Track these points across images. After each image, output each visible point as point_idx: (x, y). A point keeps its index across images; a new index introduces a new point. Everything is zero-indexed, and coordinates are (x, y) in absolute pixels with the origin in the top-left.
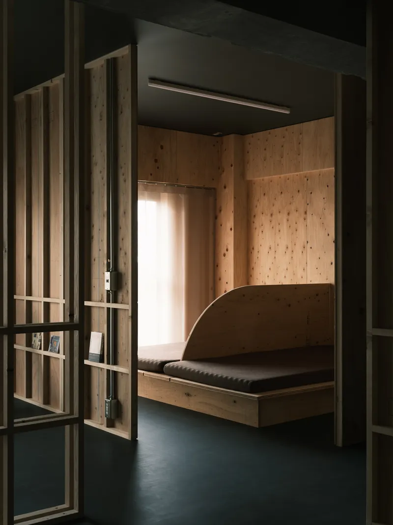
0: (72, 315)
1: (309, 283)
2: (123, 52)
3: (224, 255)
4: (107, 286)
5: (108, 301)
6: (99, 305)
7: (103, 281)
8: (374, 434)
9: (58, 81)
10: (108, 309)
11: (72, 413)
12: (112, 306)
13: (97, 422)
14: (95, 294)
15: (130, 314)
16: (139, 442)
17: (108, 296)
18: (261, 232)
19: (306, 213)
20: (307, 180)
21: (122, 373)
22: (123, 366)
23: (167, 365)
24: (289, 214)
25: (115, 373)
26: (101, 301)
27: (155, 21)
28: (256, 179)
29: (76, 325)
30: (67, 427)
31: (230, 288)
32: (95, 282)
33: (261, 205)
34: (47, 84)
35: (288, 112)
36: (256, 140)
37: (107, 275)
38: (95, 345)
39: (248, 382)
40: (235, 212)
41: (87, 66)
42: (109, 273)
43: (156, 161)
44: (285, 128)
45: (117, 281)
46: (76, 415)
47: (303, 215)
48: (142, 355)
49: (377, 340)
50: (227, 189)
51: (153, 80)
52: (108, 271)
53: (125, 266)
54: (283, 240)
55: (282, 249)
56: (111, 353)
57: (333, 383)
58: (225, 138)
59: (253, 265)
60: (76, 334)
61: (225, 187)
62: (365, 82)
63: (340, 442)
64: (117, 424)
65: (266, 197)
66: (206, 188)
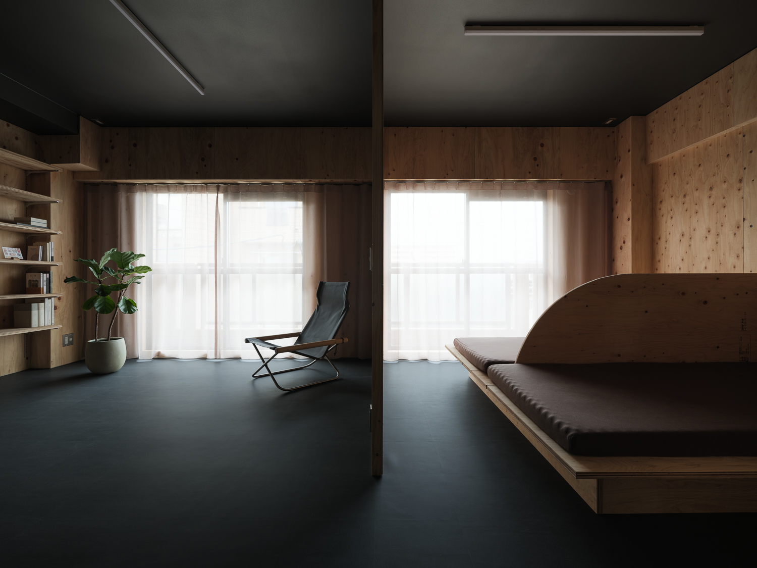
3: (621, 248)
18: (669, 217)
19: (741, 181)
20: (744, 136)
23: (491, 367)
24: (711, 189)
28: (661, 159)
35: (699, 33)
36: (662, 114)
39: (568, 430)
40: (634, 201)
44: (704, 81)
47: (736, 185)
50: (623, 178)
54: (703, 222)
55: (701, 232)
58: (622, 124)
59: (658, 258)
65: (677, 177)
66: (598, 181)
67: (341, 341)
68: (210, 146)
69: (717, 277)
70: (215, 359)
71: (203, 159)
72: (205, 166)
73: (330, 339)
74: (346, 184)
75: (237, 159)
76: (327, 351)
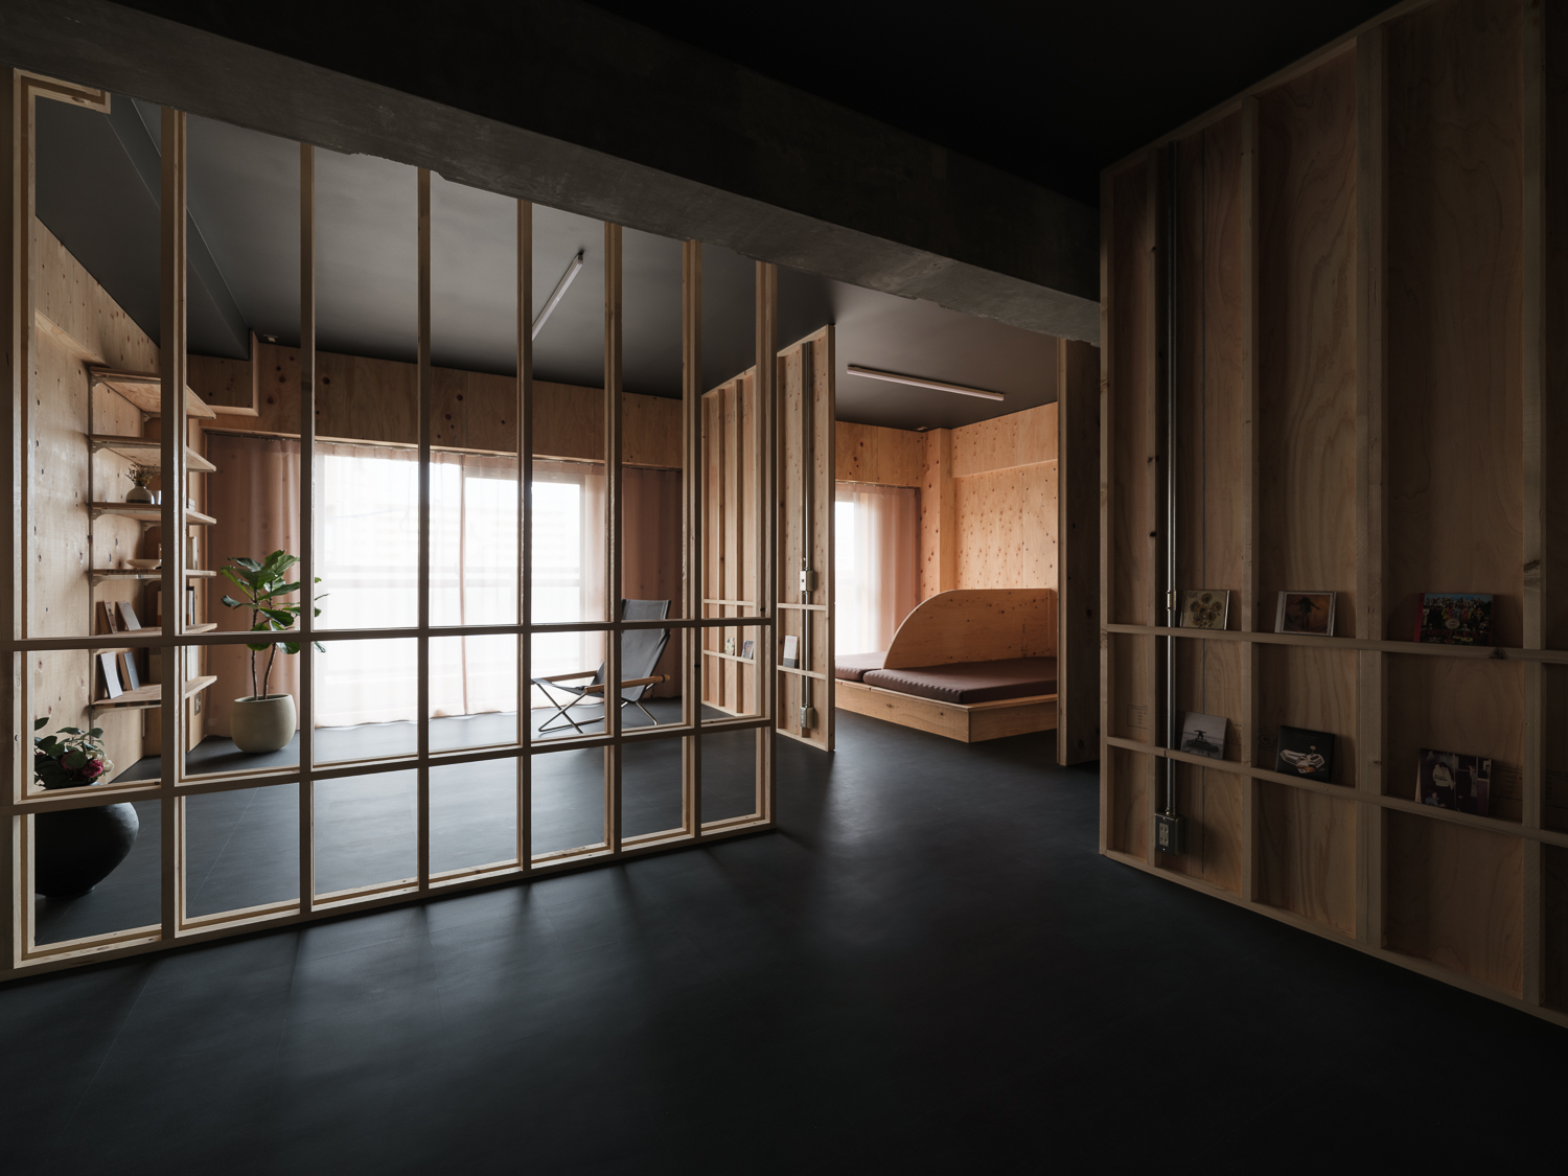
0: (763, 610)
1: (1025, 587)
2: (821, 333)
3: (930, 560)
4: (803, 587)
5: (804, 603)
6: (794, 607)
7: (799, 580)
8: (1110, 747)
9: (751, 374)
10: (804, 611)
11: (763, 715)
12: (808, 607)
13: (793, 732)
14: (790, 595)
15: (827, 616)
16: (836, 754)
17: (804, 596)
19: (1021, 511)
20: (1023, 474)
21: (818, 680)
22: (820, 672)
23: (867, 674)
24: (1001, 513)
25: (811, 679)
26: (797, 603)
27: (854, 281)
29: (768, 619)
30: (759, 730)
31: (937, 592)
32: (790, 582)
33: (969, 504)
34: (741, 376)
35: (1001, 399)
36: (963, 434)
37: (803, 575)
38: (790, 650)
39: (957, 692)
40: (941, 513)
41: (779, 354)
42: (804, 572)
43: (855, 459)
45: (813, 581)
46: (768, 717)
47: (1019, 514)
48: (838, 664)
49: (1114, 637)
50: (932, 488)
51: (852, 366)
52: (804, 570)
53: (821, 565)
54: (996, 542)
55: (993, 551)
56: (807, 658)
57: (1056, 696)
58: (930, 433)
59: (960, 570)
60: (768, 628)
61: (930, 486)
62: (1097, 350)
63: (1063, 762)
64: (813, 734)
65: (976, 495)
66: (909, 488)
67: (661, 678)
68: (460, 398)
69: (1010, 592)
70: (466, 715)
71: (448, 417)
72: (452, 427)
73: (646, 676)
74: (648, 469)
75: (503, 422)
76: (645, 690)
